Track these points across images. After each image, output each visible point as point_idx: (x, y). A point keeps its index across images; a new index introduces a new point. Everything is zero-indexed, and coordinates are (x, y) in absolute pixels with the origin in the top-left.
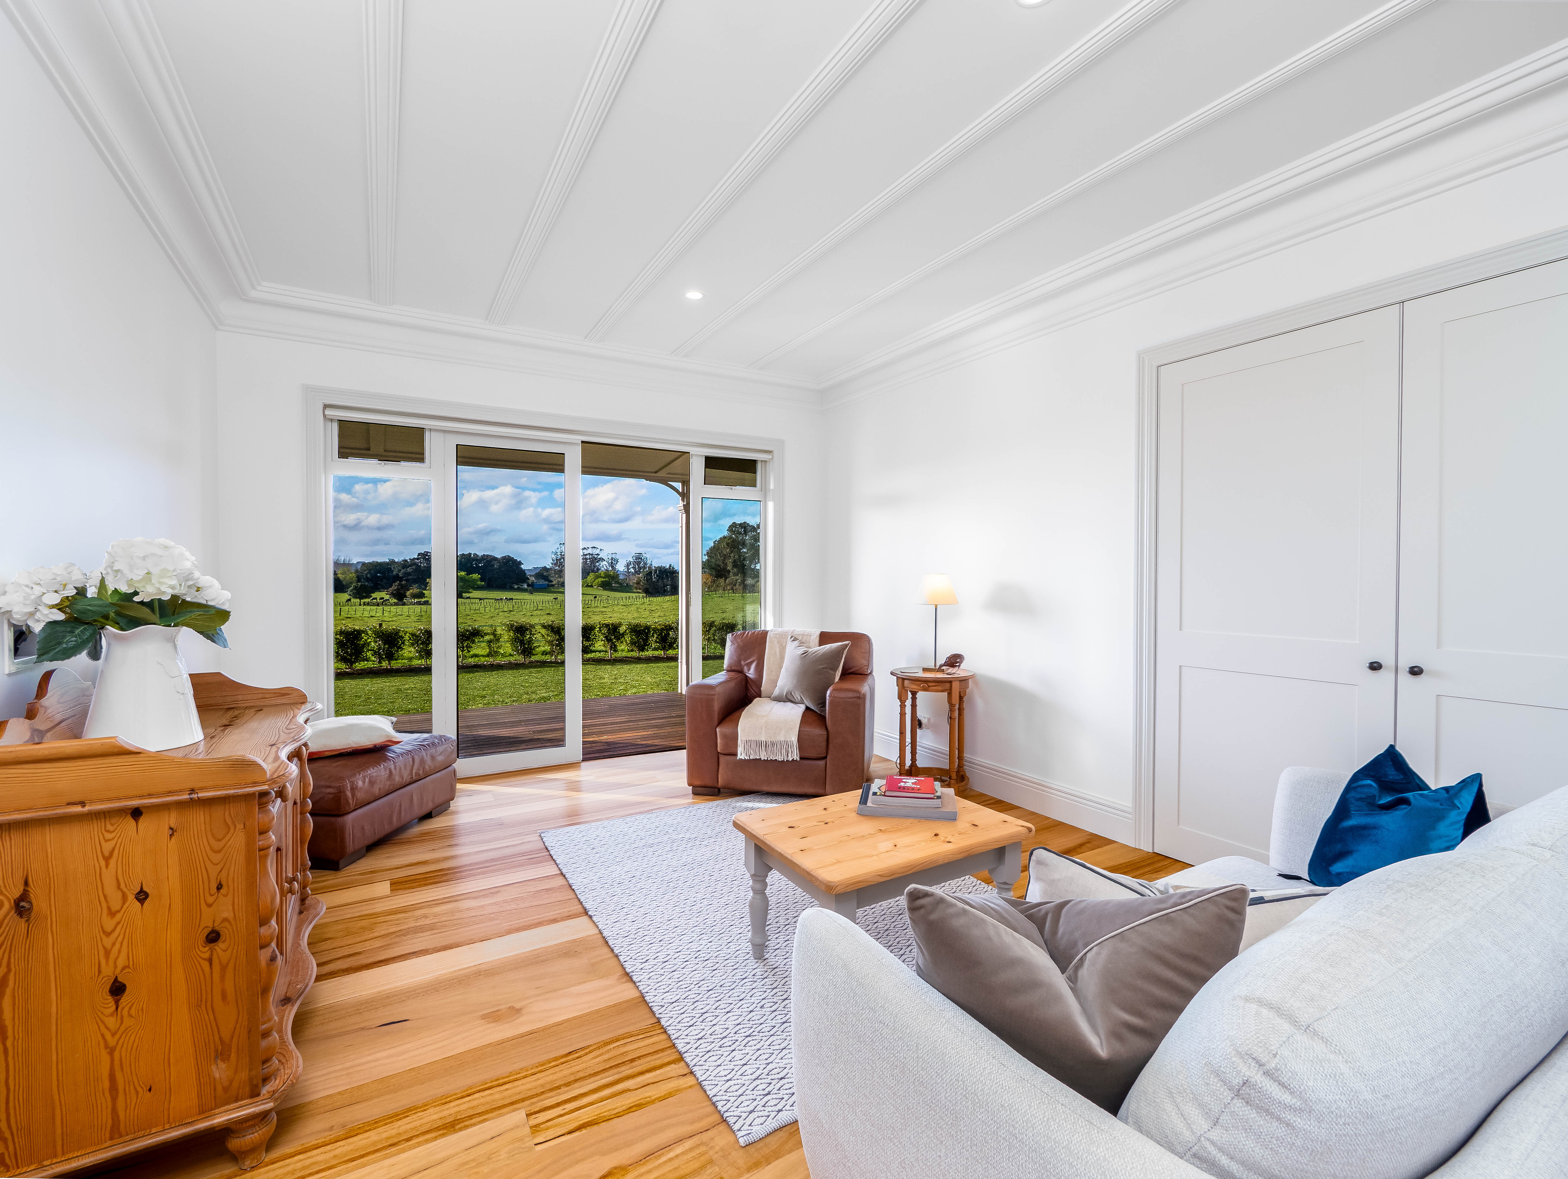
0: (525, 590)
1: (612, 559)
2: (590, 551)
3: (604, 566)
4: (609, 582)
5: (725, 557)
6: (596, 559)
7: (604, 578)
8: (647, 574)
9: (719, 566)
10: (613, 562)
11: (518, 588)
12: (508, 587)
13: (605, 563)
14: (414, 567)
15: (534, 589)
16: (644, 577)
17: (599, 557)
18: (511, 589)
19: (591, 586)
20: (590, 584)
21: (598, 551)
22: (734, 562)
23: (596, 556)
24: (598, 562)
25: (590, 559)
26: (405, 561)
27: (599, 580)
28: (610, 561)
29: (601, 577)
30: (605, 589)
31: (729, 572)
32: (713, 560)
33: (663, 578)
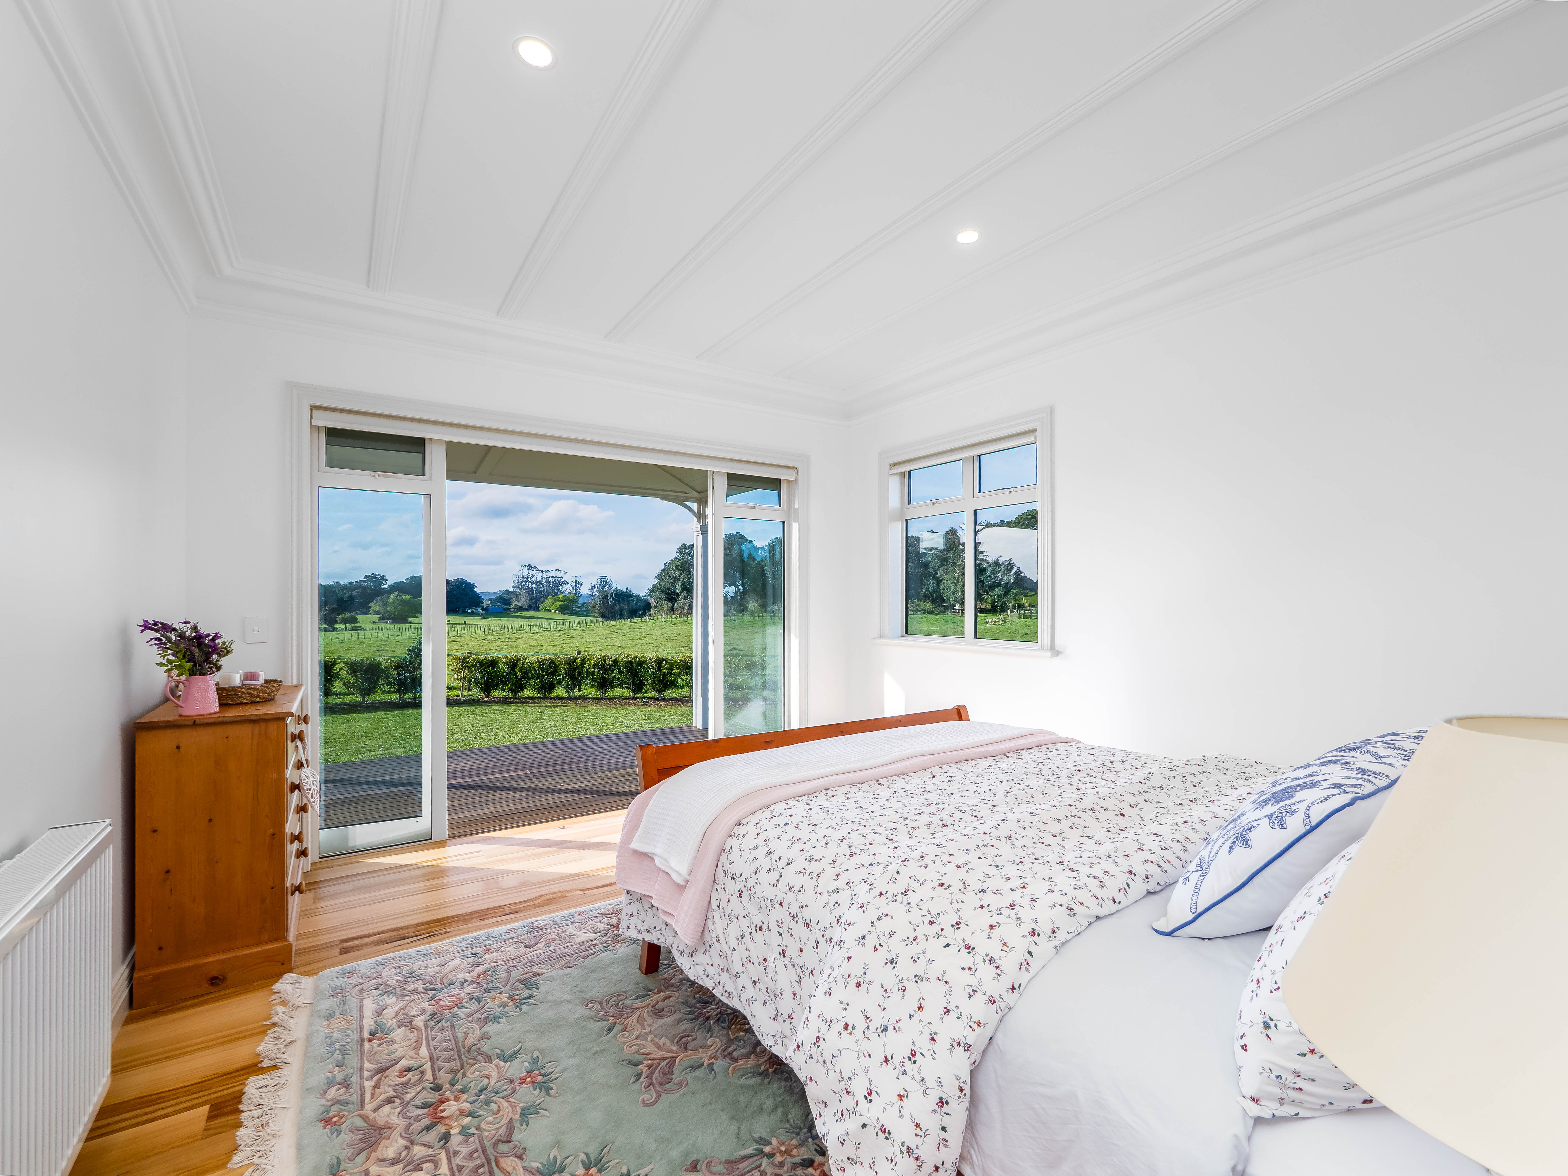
0: (478, 615)
1: (576, 582)
2: (554, 574)
3: (567, 589)
4: (568, 606)
5: (675, 579)
6: (559, 582)
7: (562, 601)
8: (603, 598)
9: (669, 589)
10: (577, 585)
11: (472, 612)
12: (460, 611)
13: (568, 586)
14: (360, 590)
15: (489, 613)
16: (600, 601)
17: (563, 580)
18: (465, 613)
19: (549, 610)
20: (548, 608)
21: (561, 574)
22: (684, 584)
23: (559, 579)
24: (561, 585)
25: (553, 582)
26: (351, 583)
27: (557, 603)
28: (574, 584)
29: (560, 601)
30: (563, 613)
31: (678, 595)
32: (663, 583)
33: (619, 602)
